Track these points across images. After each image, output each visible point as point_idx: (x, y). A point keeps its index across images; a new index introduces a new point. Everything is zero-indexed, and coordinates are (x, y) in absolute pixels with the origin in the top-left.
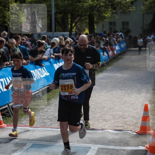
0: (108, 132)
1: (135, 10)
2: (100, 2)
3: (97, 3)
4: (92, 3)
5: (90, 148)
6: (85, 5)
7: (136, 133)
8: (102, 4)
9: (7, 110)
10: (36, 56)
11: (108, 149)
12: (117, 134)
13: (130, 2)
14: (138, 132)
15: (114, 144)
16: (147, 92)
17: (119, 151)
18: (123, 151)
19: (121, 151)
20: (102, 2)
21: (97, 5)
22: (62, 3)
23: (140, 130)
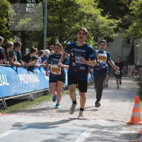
0: (100, 121)
1: (118, 35)
2: (87, 26)
4: (79, 26)
5: (85, 130)
6: (73, 28)
7: (127, 123)
9: (1, 104)
11: (101, 132)
12: (109, 123)
13: (113, 29)
14: (129, 122)
15: (108, 129)
17: (113, 133)
18: (117, 134)
19: (115, 134)
20: (89, 26)
22: (52, 26)
23: (131, 121)
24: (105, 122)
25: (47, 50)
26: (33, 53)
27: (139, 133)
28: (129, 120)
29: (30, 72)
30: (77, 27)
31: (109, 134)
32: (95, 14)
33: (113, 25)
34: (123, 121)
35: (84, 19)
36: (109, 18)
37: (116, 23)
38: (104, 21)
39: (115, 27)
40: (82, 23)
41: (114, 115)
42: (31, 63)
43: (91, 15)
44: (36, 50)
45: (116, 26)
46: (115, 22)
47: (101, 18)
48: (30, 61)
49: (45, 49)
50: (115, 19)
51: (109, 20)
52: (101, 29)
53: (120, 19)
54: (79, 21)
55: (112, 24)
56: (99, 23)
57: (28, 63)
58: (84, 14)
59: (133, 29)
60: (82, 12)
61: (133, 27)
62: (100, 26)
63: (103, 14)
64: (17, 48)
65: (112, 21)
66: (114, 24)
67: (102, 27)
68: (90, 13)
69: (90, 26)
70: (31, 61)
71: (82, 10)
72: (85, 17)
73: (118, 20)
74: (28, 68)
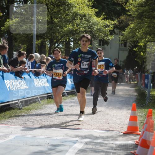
2: (80, 27)
3: (77, 28)
4: (72, 27)
5: (77, 141)
6: (65, 30)
7: (123, 133)
8: (81, 29)
10: (16, 66)
11: (95, 142)
12: (104, 133)
14: (125, 132)
15: (102, 139)
16: (128, 110)
17: (108, 144)
18: (112, 145)
19: (110, 144)
21: (77, 30)
23: (127, 130)
24: (99, 132)
25: (36, 53)
26: (21, 57)
27: (136, 143)
28: (125, 129)
29: (17, 77)
30: (69, 29)
31: (103, 144)
32: (89, 14)
33: (109, 27)
34: (119, 131)
35: (77, 19)
36: (104, 19)
37: (112, 25)
38: (99, 22)
39: (110, 29)
40: (75, 24)
41: (110, 124)
42: (19, 68)
43: (85, 16)
44: (24, 53)
45: (112, 27)
46: (111, 23)
47: (95, 19)
48: (17, 65)
49: (34, 53)
50: (110, 20)
51: (104, 20)
52: (95, 31)
53: (117, 20)
54: (72, 22)
55: (107, 25)
56: (93, 24)
57: (15, 67)
58: (76, 14)
59: (130, 31)
60: (75, 12)
61: (131, 28)
62: (94, 28)
63: (98, 14)
64: (3, 51)
65: (107, 22)
66: (110, 25)
67: (97, 29)
68: (83, 14)
69: (83, 27)
70: (19, 65)
71: (74, 10)
72: (78, 18)
73: (114, 21)
74: (15, 73)
